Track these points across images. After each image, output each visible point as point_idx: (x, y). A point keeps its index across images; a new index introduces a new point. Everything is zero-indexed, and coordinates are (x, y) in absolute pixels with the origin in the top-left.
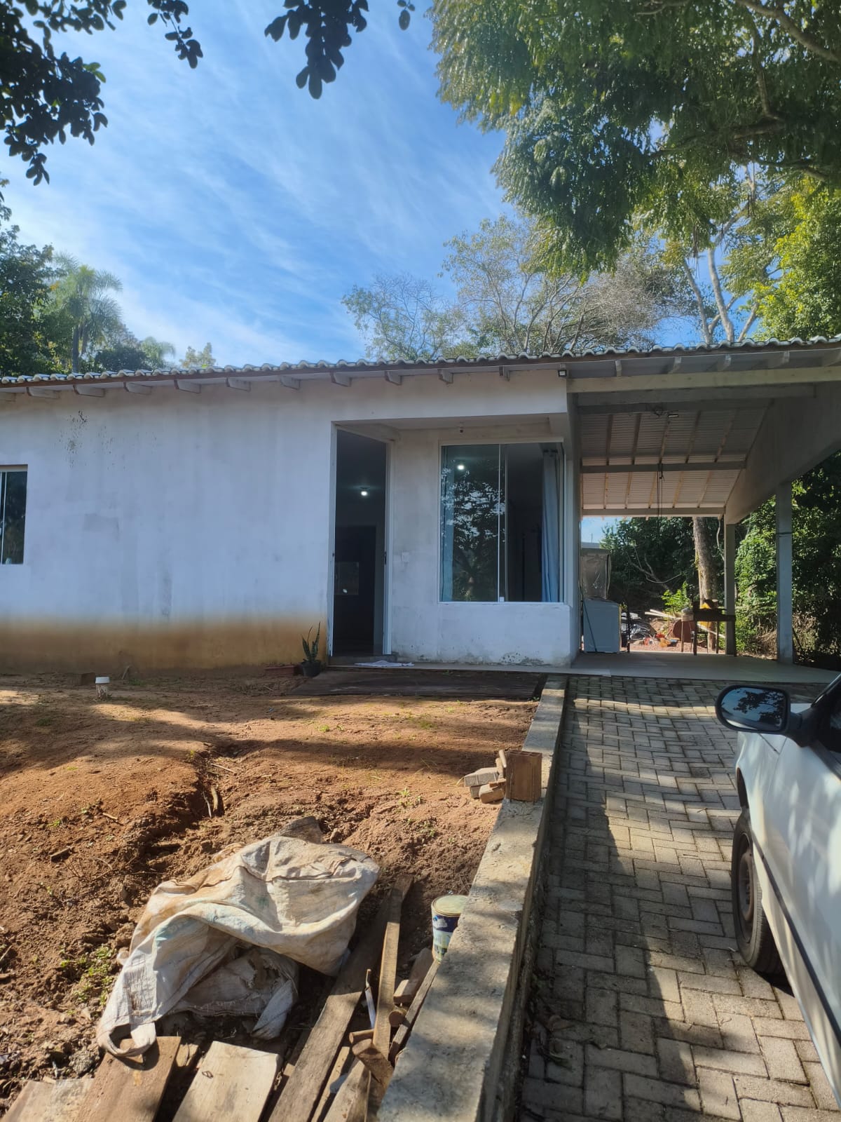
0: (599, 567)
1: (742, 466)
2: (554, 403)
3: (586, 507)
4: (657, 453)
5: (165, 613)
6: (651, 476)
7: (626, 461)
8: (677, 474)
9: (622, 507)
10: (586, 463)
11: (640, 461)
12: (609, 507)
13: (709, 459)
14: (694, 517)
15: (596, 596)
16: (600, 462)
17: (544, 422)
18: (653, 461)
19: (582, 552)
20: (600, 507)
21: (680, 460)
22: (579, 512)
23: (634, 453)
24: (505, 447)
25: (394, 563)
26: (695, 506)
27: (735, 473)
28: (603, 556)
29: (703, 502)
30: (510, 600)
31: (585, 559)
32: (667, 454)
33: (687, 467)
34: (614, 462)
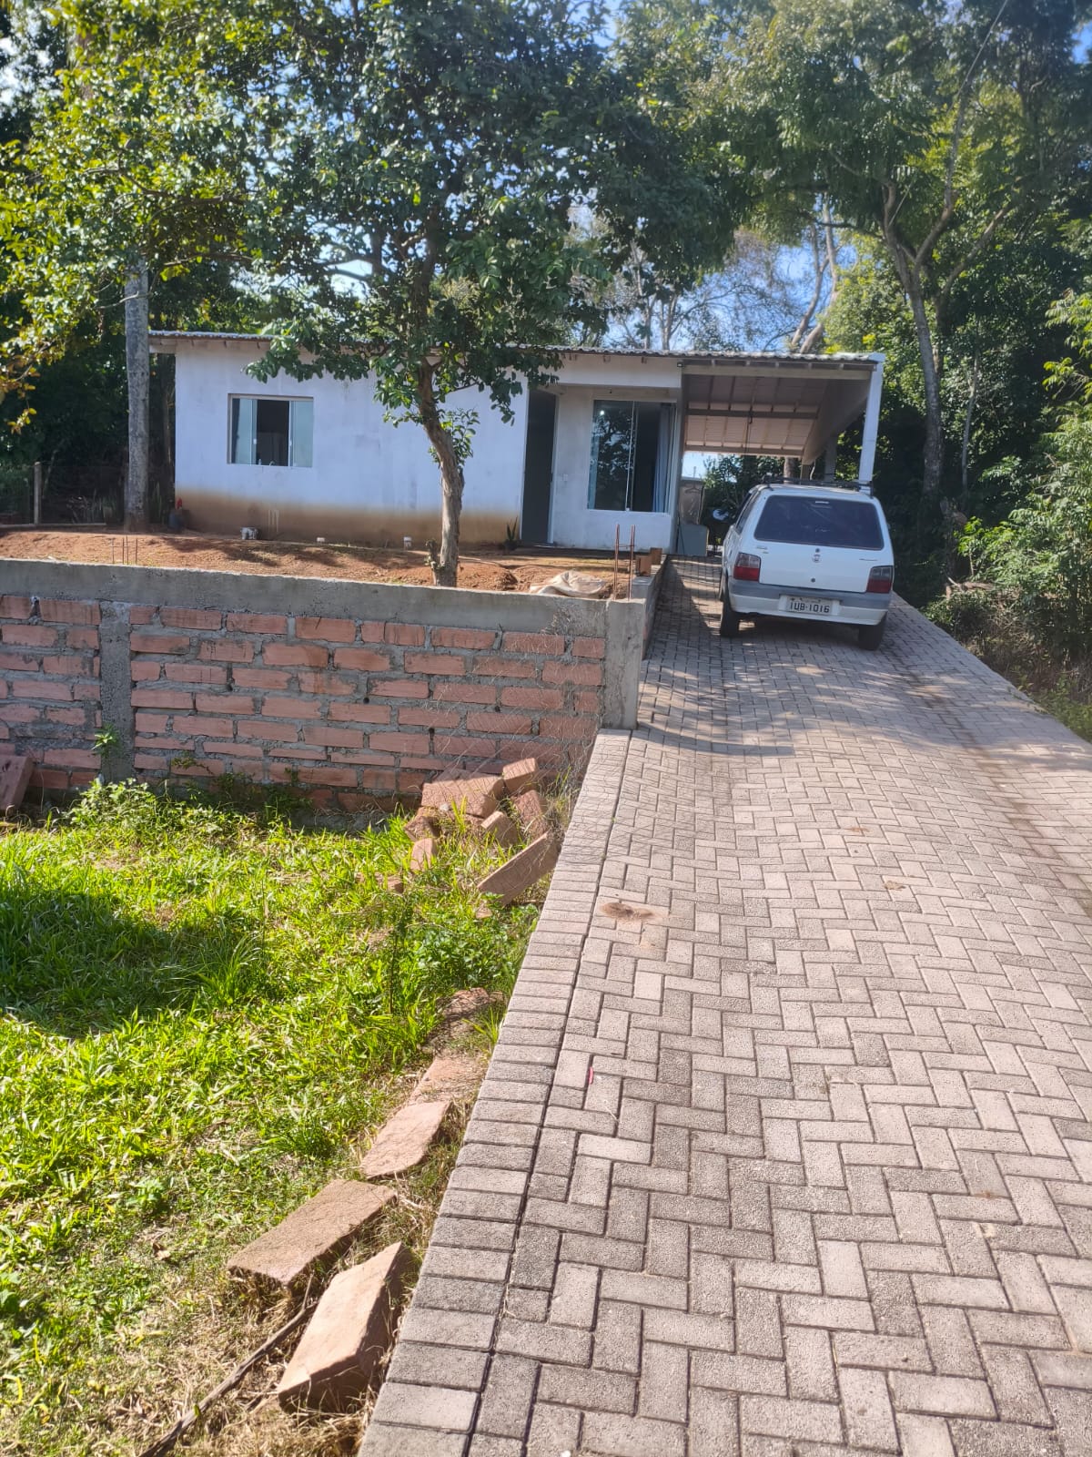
0: (694, 498)
1: (814, 416)
2: (673, 381)
3: (689, 443)
4: (748, 402)
5: (413, 506)
6: (744, 420)
7: (724, 407)
8: (765, 421)
9: (719, 444)
10: (693, 406)
11: (735, 408)
12: (708, 444)
13: (789, 409)
14: (786, 457)
15: (690, 521)
16: (703, 406)
17: (666, 391)
18: (745, 408)
19: (683, 483)
20: (701, 444)
21: (766, 409)
22: (684, 447)
23: (730, 401)
24: (637, 403)
25: (557, 481)
26: (779, 447)
27: (811, 422)
28: (699, 487)
29: (786, 444)
30: (634, 509)
31: (684, 489)
32: (757, 402)
33: (772, 415)
34: (714, 407)
